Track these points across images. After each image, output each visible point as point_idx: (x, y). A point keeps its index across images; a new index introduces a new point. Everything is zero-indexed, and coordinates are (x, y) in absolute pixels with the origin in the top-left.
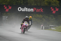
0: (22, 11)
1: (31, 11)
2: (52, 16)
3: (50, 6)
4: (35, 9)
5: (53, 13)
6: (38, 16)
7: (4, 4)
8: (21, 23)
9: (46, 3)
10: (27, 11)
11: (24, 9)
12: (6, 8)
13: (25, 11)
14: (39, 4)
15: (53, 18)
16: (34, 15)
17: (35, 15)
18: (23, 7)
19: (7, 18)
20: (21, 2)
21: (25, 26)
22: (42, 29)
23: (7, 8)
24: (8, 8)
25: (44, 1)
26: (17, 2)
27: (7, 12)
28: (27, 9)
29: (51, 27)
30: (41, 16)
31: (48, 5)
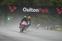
0: (27, 11)
1: (36, 11)
2: (57, 16)
3: (56, 6)
4: (40, 9)
5: (59, 13)
6: (43, 16)
7: (9, 4)
8: (20, 22)
9: (51, 4)
11: (29, 9)
12: (11, 8)
14: (44, 5)
15: (59, 19)
16: (39, 16)
17: (41, 15)
18: (28, 8)
19: (12, 18)
20: (26, 2)
21: (24, 25)
22: (48, 29)
24: (13, 8)
25: (49, 1)
26: (22, 2)
27: (12, 13)
29: (57, 27)
30: (46, 16)
31: (54, 6)
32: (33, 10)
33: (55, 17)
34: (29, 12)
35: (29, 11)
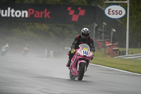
1: (23, 16)
2: (69, 26)
3: (66, 4)
4: (31, 11)
13: (9, 15)
15: (74, 32)
21: (84, 58)
28: (13, 11)
31: (62, 3)
32: (14, 13)
33: (64, 27)
34: (7, 17)
35: (6, 15)
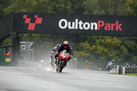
10: (81, 28)
23: (31, 22)
